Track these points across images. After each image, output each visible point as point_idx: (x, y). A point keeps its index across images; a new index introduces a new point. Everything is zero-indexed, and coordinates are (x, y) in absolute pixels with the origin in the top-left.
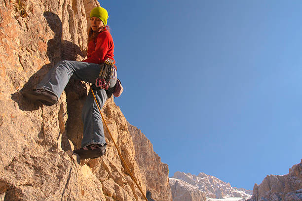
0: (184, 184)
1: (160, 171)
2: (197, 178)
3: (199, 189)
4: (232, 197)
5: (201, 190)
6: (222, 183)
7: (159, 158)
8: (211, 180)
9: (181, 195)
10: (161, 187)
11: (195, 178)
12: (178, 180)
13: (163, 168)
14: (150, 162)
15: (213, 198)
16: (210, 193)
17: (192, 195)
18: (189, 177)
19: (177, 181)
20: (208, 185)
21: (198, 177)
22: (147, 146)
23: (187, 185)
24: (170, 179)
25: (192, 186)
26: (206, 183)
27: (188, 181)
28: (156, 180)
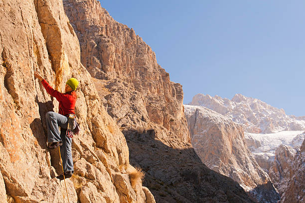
0: (210, 113)
1: (170, 96)
2: (231, 103)
3: (234, 120)
4: (286, 130)
5: (237, 122)
6: (271, 109)
7: (167, 75)
8: (253, 106)
9: (205, 131)
10: (172, 120)
11: (226, 102)
12: (199, 107)
13: (173, 90)
14: (153, 81)
15: (256, 132)
16: (251, 125)
17: (223, 130)
18: (218, 102)
19: (197, 110)
20: (248, 113)
21: (232, 101)
22: (146, 56)
23: (213, 115)
24: (186, 106)
25: (223, 117)
26: (245, 110)
27: (216, 108)
28: (164, 109)
